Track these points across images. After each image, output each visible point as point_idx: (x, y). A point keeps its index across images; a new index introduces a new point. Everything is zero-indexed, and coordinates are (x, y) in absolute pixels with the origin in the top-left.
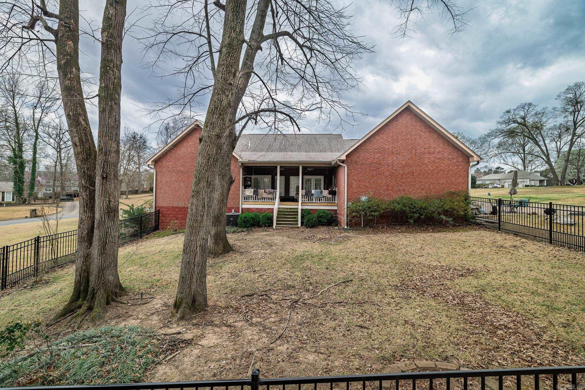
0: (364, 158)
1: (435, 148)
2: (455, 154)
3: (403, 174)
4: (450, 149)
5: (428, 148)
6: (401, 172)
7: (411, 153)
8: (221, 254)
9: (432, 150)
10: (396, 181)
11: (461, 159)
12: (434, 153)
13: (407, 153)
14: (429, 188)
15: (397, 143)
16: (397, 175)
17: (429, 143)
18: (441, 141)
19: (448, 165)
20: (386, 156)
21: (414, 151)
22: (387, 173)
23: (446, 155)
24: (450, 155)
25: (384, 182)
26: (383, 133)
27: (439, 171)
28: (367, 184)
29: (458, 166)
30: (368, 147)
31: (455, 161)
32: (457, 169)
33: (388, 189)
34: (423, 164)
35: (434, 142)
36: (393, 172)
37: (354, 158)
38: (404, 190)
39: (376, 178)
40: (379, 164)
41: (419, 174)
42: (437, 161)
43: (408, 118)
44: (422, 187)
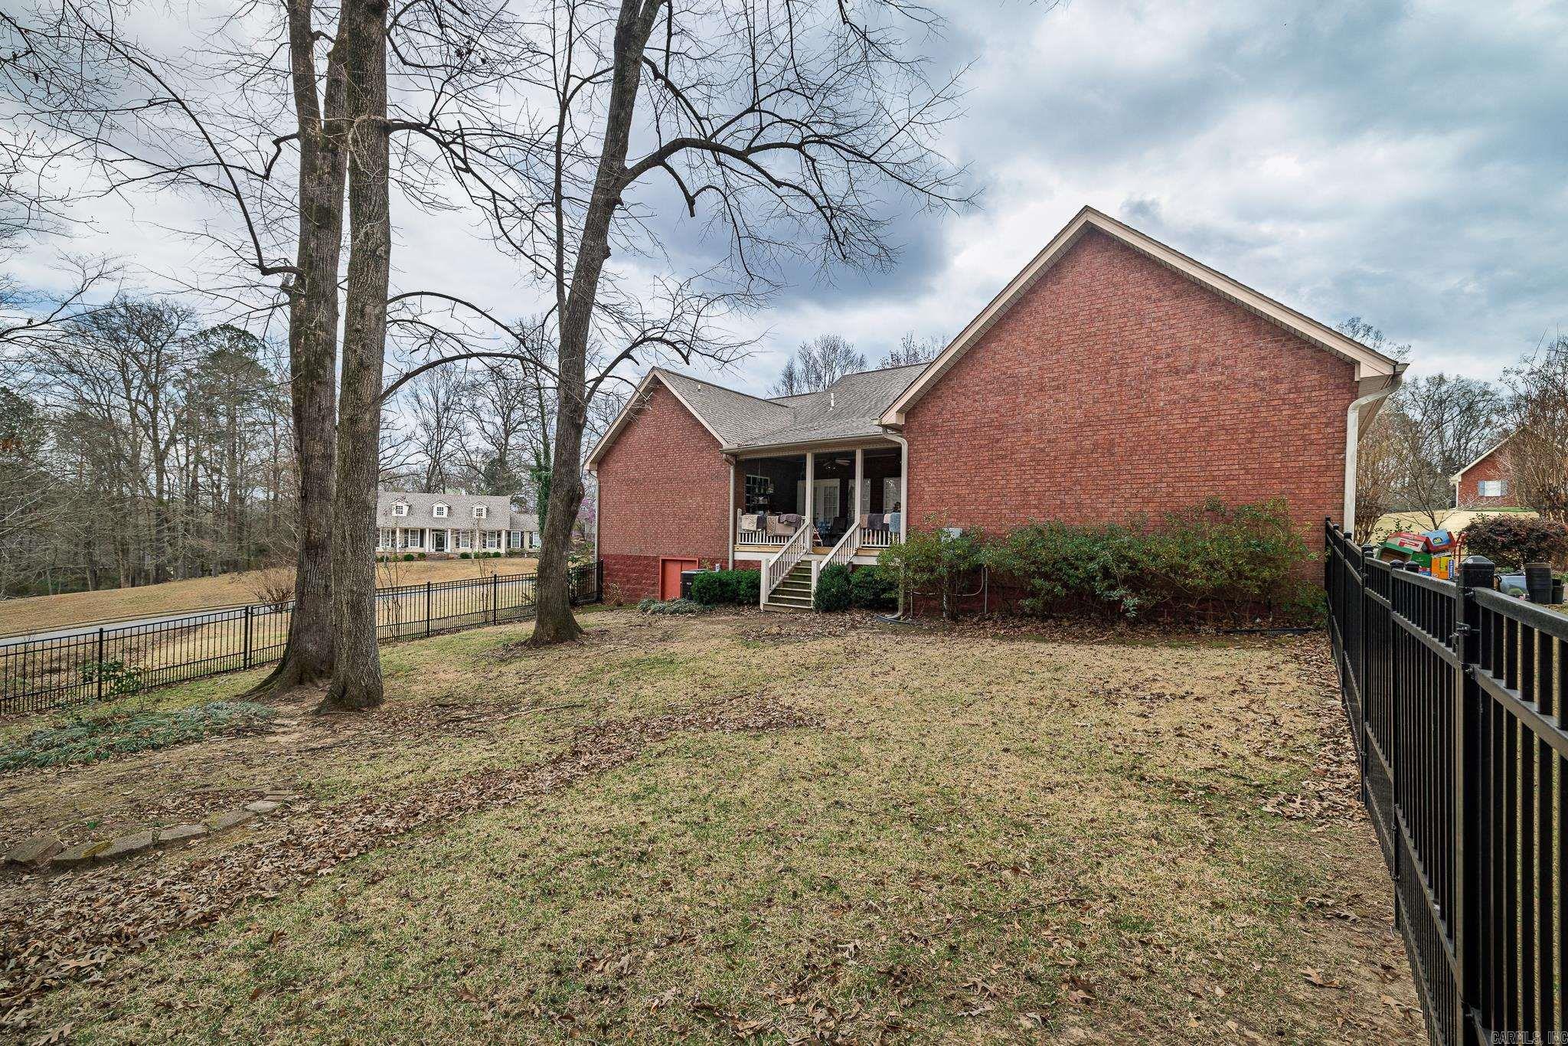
0: (953, 415)
1: (1197, 350)
2: (1287, 361)
3: (1078, 452)
4: (1266, 346)
5: (1168, 356)
6: (1071, 445)
7: (1106, 380)
8: (549, 643)
9: (1184, 360)
10: (1051, 477)
11: (1311, 378)
12: (1192, 370)
13: (1091, 382)
14: (1168, 495)
15: (1057, 352)
16: (1056, 458)
17: (1172, 337)
18: (1224, 321)
19: (1253, 408)
20: (1021, 399)
21: (1115, 372)
22: (1023, 455)
23: (1241, 370)
24: (1263, 368)
25: (1015, 481)
26: (1014, 330)
27: (1211, 434)
28: (964, 492)
29: (1296, 406)
30: (968, 380)
31: (1283, 388)
32: (1293, 417)
33: (1026, 505)
34: (1149, 414)
35: (1194, 328)
36: (1042, 450)
37: (928, 417)
38: (1079, 506)
39: (988, 472)
40: (999, 427)
41: (1133, 450)
42: (1204, 396)
43: (1100, 260)
44: (1145, 492)
